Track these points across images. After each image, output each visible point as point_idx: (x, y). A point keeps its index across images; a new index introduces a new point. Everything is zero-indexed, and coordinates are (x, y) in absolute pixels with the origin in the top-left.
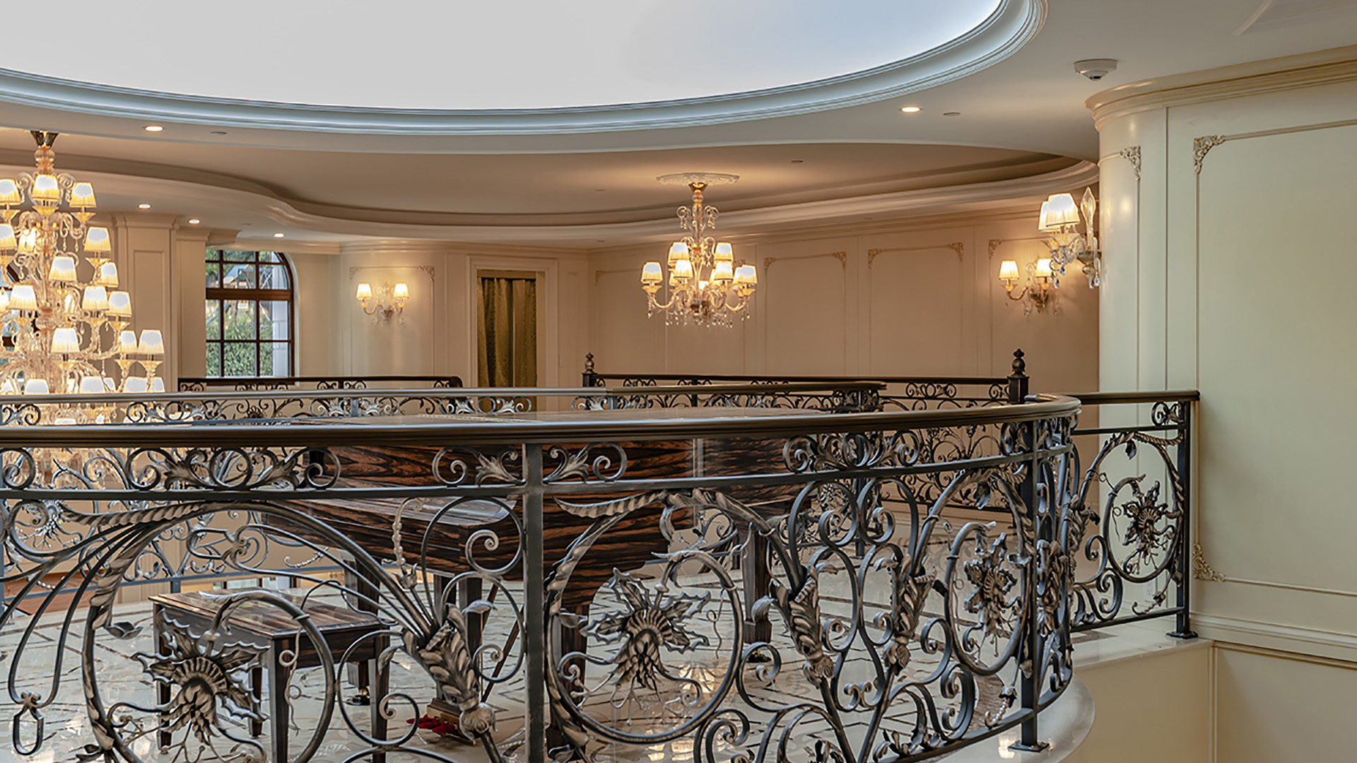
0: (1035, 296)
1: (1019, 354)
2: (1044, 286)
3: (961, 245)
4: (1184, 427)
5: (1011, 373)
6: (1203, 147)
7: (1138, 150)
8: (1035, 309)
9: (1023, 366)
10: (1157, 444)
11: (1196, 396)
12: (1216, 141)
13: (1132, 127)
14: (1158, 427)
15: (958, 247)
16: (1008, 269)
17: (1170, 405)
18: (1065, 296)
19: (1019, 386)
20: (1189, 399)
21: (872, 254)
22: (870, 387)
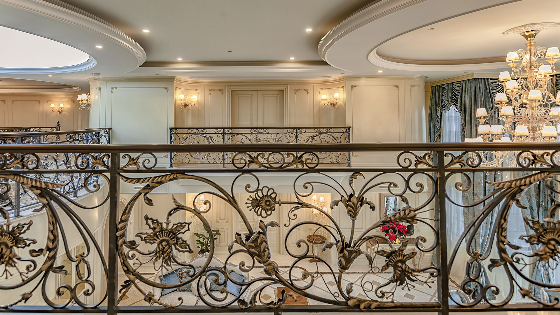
0: (58, 111)
1: (58, 122)
2: (61, 109)
3: (39, 100)
4: (109, 134)
5: (56, 126)
6: (113, 89)
7: (100, 88)
8: (58, 114)
9: (59, 124)
10: (105, 136)
11: (111, 129)
12: (115, 88)
13: (98, 84)
14: (105, 134)
15: (39, 101)
16: (52, 106)
17: (107, 130)
18: (66, 111)
19: (58, 128)
20: (110, 129)
21: (13, 101)
22: (28, 129)
